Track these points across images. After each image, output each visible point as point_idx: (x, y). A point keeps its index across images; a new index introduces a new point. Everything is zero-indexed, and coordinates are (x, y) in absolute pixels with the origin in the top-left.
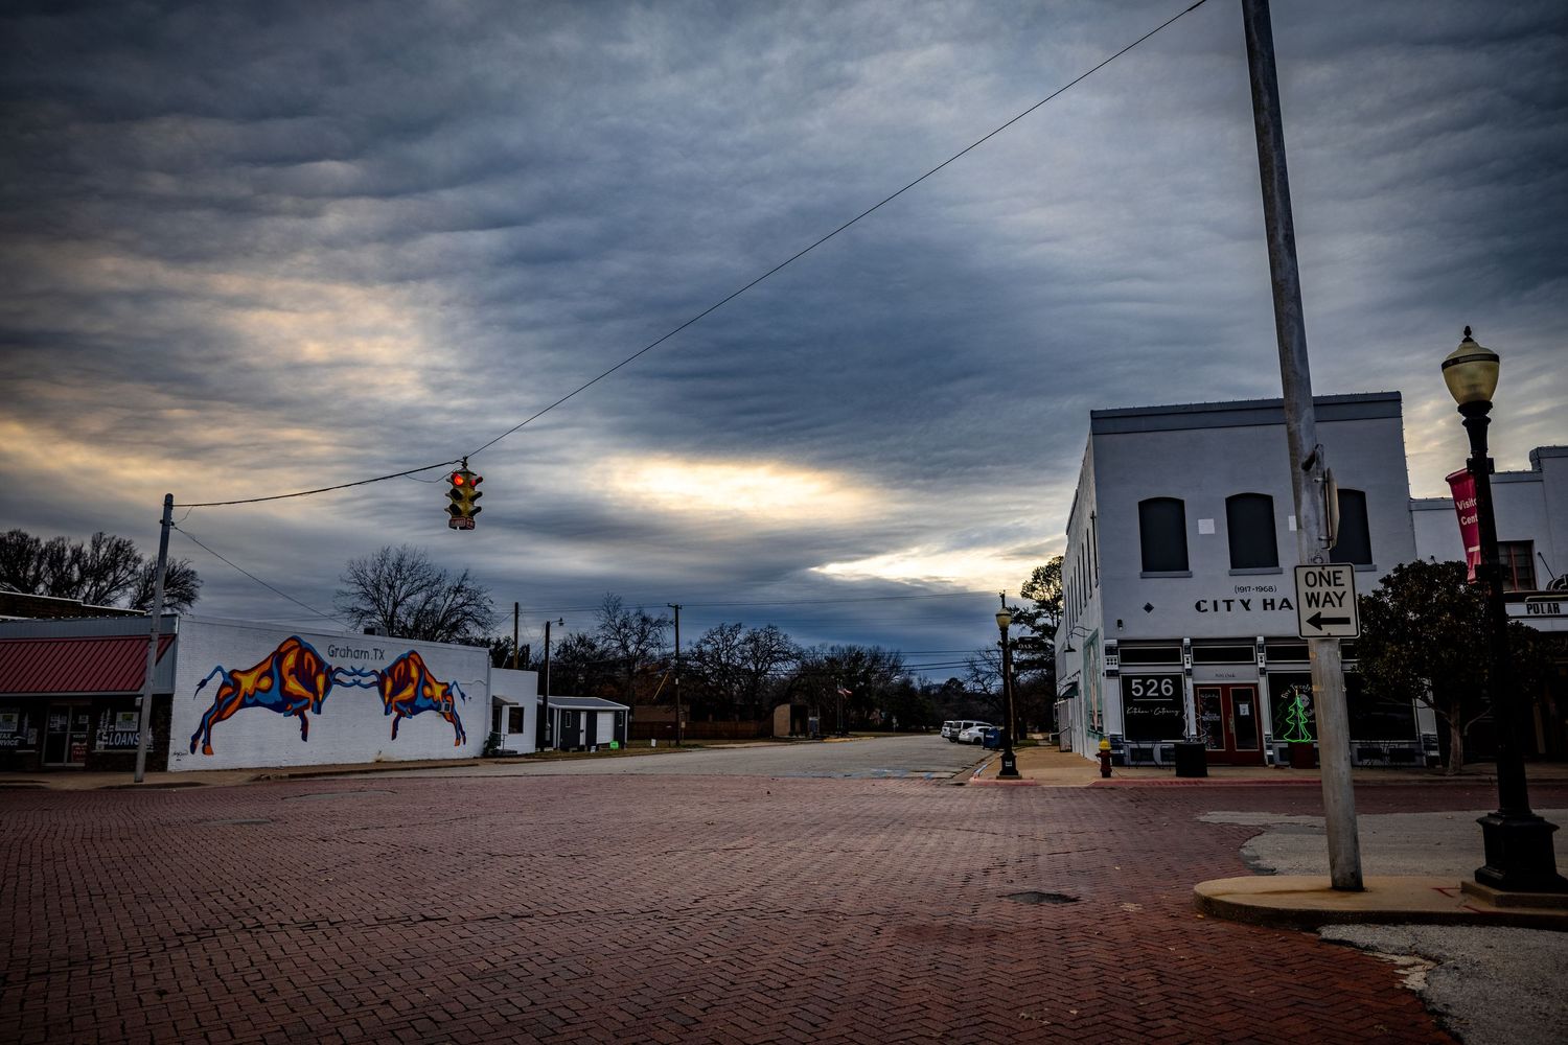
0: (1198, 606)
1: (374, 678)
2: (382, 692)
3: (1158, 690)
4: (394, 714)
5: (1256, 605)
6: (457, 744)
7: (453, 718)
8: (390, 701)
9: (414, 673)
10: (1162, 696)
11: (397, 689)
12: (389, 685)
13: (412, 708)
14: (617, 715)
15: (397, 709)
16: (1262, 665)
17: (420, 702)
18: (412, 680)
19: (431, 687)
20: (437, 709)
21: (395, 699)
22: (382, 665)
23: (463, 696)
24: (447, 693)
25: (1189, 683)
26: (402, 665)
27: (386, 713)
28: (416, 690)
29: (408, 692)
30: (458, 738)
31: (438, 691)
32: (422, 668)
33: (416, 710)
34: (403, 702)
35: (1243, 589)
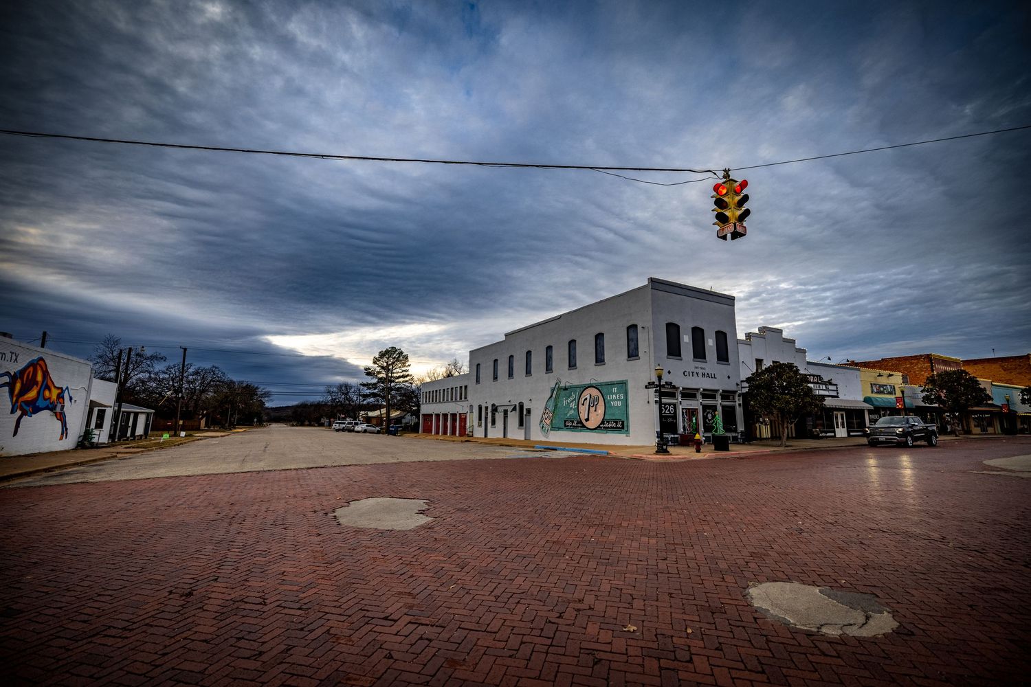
0: (684, 373)
1: (6, 379)
2: (11, 392)
3: (669, 410)
4: (19, 413)
5: (700, 375)
6: (61, 439)
7: (62, 417)
8: (17, 401)
9: (39, 378)
10: (670, 413)
11: (25, 390)
12: (18, 386)
13: (33, 408)
14: (148, 415)
15: (22, 409)
16: (701, 401)
17: (40, 403)
18: (36, 383)
19: (50, 390)
20: (51, 410)
21: (21, 400)
22: (15, 368)
23: (71, 399)
24: (60, 397)
25: (681, 407)
26: (31, 369)
27: (12, 412)
28: (38, 393)
29: (32, 394)
30: (62, 434)
31: (55, 393)
32: (46, 374)
33: (36, 410)
34: (27, 403)
35: (696, 368)
